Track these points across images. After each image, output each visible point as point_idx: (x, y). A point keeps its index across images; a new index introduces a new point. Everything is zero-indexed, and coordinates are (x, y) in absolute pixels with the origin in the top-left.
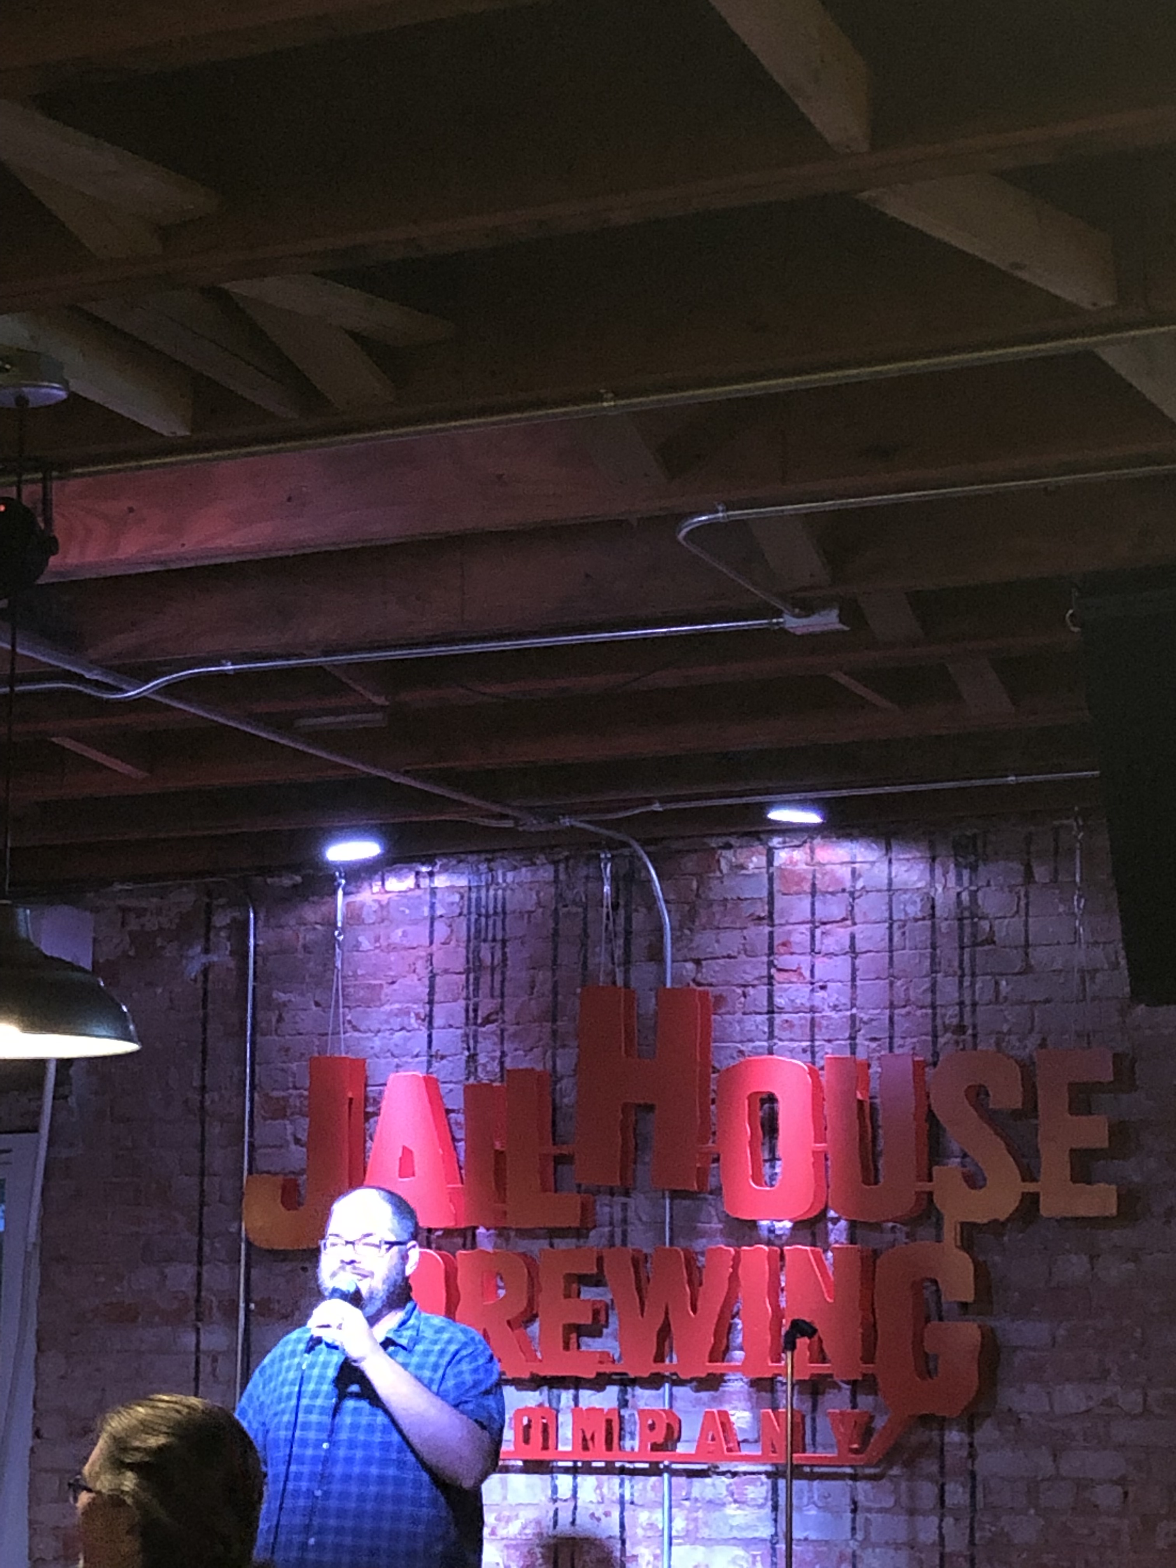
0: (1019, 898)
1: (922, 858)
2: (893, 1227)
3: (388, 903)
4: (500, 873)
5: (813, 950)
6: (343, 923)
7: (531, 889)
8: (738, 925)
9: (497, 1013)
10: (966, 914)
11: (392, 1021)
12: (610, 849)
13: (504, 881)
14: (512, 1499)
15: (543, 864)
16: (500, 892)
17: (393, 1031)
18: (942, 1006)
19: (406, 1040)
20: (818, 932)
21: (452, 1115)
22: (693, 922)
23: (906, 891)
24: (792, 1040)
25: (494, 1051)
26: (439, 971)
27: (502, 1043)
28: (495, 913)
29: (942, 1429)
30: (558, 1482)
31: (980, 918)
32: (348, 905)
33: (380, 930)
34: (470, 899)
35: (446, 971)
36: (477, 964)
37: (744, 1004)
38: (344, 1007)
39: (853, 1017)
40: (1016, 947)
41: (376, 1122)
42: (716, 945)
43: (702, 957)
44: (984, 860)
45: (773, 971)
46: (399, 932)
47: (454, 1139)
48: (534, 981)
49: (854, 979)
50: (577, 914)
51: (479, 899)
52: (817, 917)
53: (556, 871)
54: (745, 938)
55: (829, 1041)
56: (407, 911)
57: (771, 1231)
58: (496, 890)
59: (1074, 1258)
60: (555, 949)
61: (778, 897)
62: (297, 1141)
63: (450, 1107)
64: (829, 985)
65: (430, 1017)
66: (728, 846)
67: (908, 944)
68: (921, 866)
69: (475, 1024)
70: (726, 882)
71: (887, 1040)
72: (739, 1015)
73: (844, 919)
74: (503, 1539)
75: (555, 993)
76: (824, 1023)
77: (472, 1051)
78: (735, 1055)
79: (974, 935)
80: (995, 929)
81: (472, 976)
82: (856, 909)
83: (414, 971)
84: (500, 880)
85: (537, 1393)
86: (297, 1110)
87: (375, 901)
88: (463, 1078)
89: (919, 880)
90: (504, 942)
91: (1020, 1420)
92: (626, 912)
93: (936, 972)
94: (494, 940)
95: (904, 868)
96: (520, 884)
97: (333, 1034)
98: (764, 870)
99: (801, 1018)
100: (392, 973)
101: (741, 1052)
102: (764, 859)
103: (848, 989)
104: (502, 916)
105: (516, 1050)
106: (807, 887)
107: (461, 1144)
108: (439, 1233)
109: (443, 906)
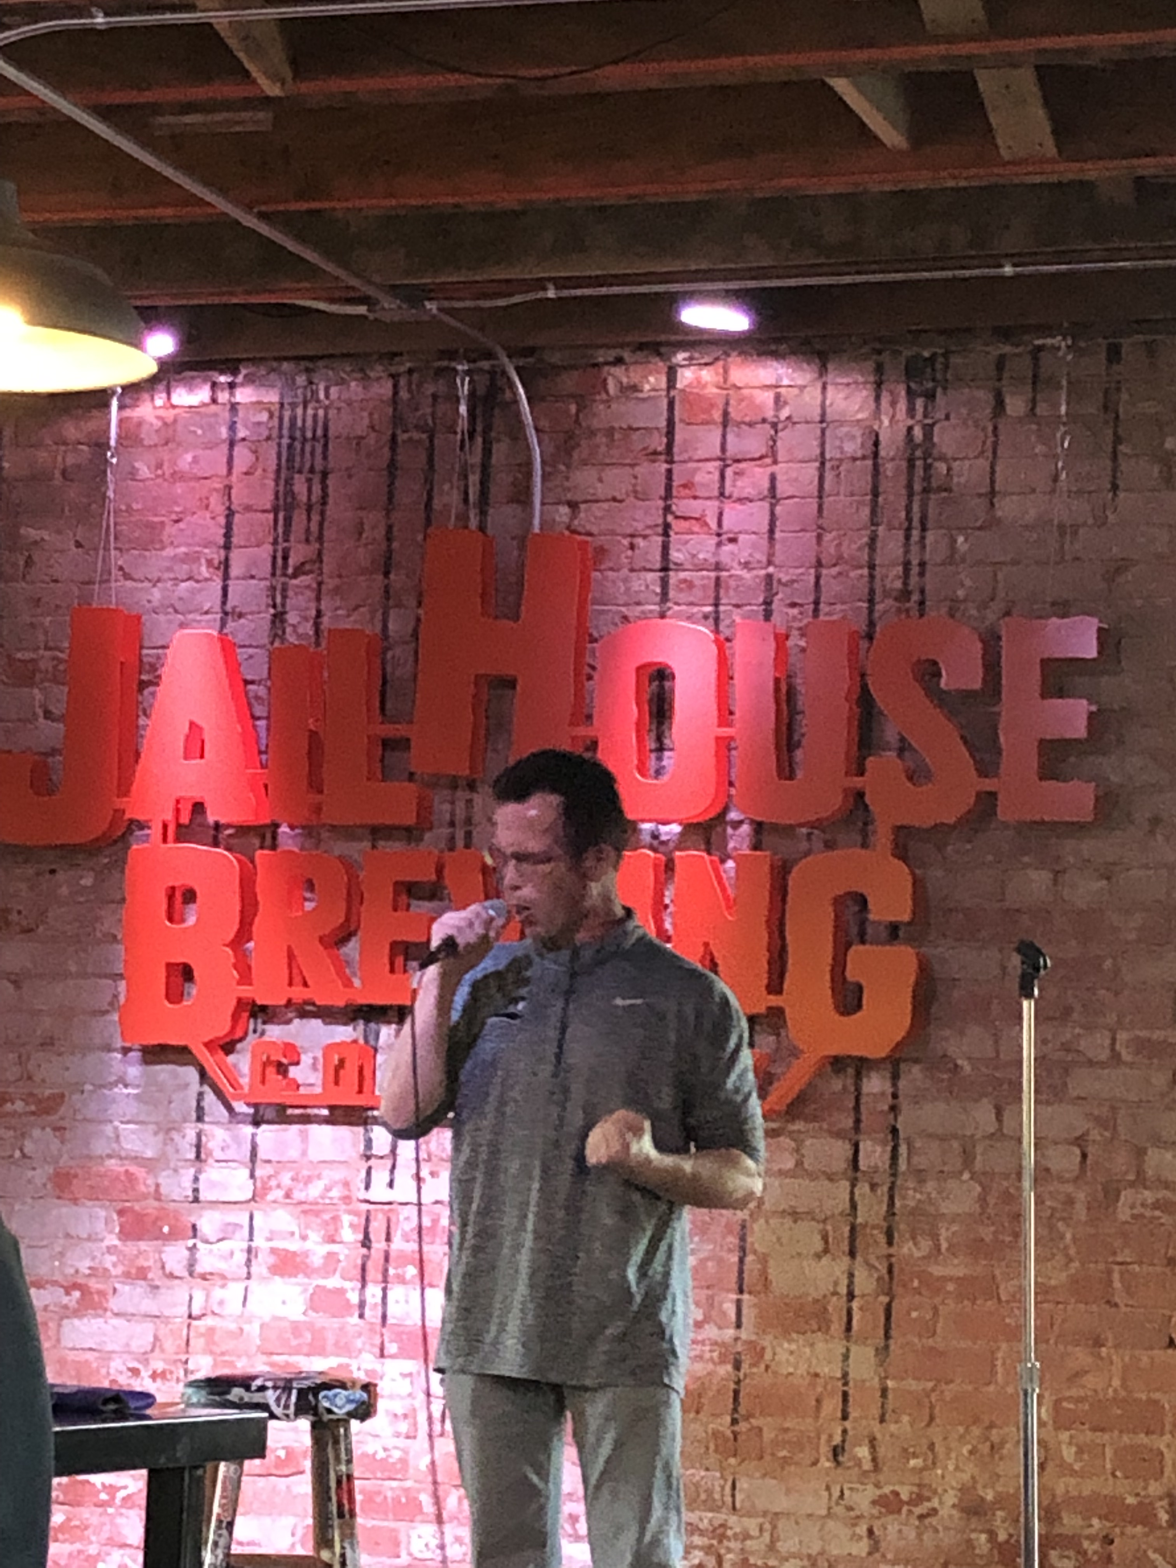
0: (986, 437)
1: (865, 383)
2: (809, 835)
3: (175, 421)
4: (322, 387)
5: (722, 494)
6: (117, 442)
7: (362, 409)
8: (628, 461)
9: (314, 562)
10: (918, 453)
11: (176, 568)
12: (469, 362)
13: (327, 396)
14: (314, 1155)
15: (379, 379)
16: (321, 412)
17: (176, 581)
18: (881, 566)
19: (192, 592)
20: (729, 472)
21: (251, 687)
22: (569, 454)
23: (842, 423)
24: (692, 604)
25: (307, 609)
26: (239, 509)
27: (318, 599)
28: (314, 438)
29: (858, 1076)
30: (373, 1135)
31: (935, 459)
32: (121, 422)
33: (164, 454)
34: (281, 419)
35: (248, 508)
36: (289, 500)
37: (631, 558)
38: (116, 549)
39: (769, 577)
40: (980, 495)
41: (153, 694)
42: (599, 485)
43: (578, 497)
44: (945, 389)
45: (670, 518)
46: (189, 457)
47: (254, 718)
48: (362, 524)
49: (771, 531)
50: (419, 441)
51: (293, 420)
52: (728, 454)
53: (395, 386)
54: (636, 477)
55: (737, 606)
56: (199, 432)
57: (655, 836)
58: (316, 409)
59: (1033, 874)
60: (391, 484)
61: (679, 427)
62: (48, 714)
63: (249, 677)
64: (741, 537)
65: (226, 564)
66: (619, 361)
67: (842, 492)
68: (865, 393)
69: (284, 575)
70: (614, 406)
71: (812, 606)
72: (625, 571)
73: (761, 458)
74: (301, 1203)
75: (389, 539)
76: (732, 583)
77: (279, 609)
78: (617, 620)
79: (927, 478)
80: (954, 472)
81: (281, 516)
82: (779, 443)
83: (207, 507)
84: (322, 395)
85: (350, 1028)
86: (49, 676)
87: (158, 418)
88: (266, 641)
89: (860, 410)
90: (325, 475)
91: (956, 1066)
92: (484, 442)
93: (877, 525)
94: (312, 470)
95: (841, 395)
96: (349, 403)
97: (101, 582)
98: (664, 393)
99: (703, 578)
100: (177, 509)
101: (625, 618)
102: (664, 379)
103: (764, 542)
104: (322, 441)
105: (337, 609)
106: (717, 415)
107: (262, 723)
108: (230, 831)
109: (246, 427)
